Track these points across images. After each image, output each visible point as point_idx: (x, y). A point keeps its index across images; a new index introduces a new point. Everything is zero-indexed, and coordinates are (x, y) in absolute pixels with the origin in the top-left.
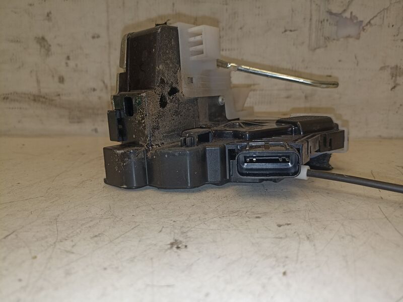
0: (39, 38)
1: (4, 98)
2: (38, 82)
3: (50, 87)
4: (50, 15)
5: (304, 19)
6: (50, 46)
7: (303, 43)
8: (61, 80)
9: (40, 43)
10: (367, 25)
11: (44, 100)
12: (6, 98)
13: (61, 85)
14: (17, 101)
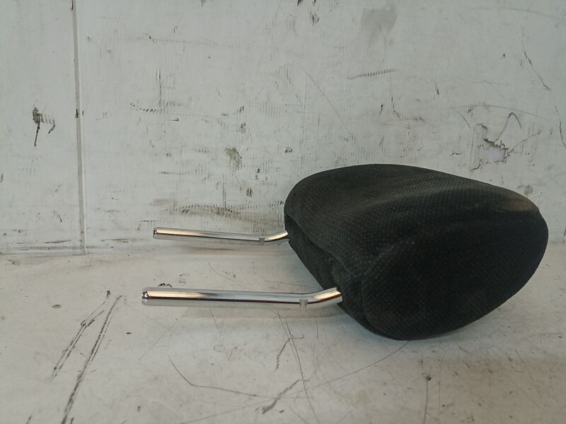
0: (230, 149)
1: (184, 211)
2: (224, 194)
3: (236, 199)
4: (244, 127)
5: (468, 144)
6: (241, 158)
7: (465, 165)
8: (250, 192)
9: (230, 155)
10: (511, 151)
11: (229, 213)
12: (185, 211)
13: (249, 198)
14: (198, 213)
